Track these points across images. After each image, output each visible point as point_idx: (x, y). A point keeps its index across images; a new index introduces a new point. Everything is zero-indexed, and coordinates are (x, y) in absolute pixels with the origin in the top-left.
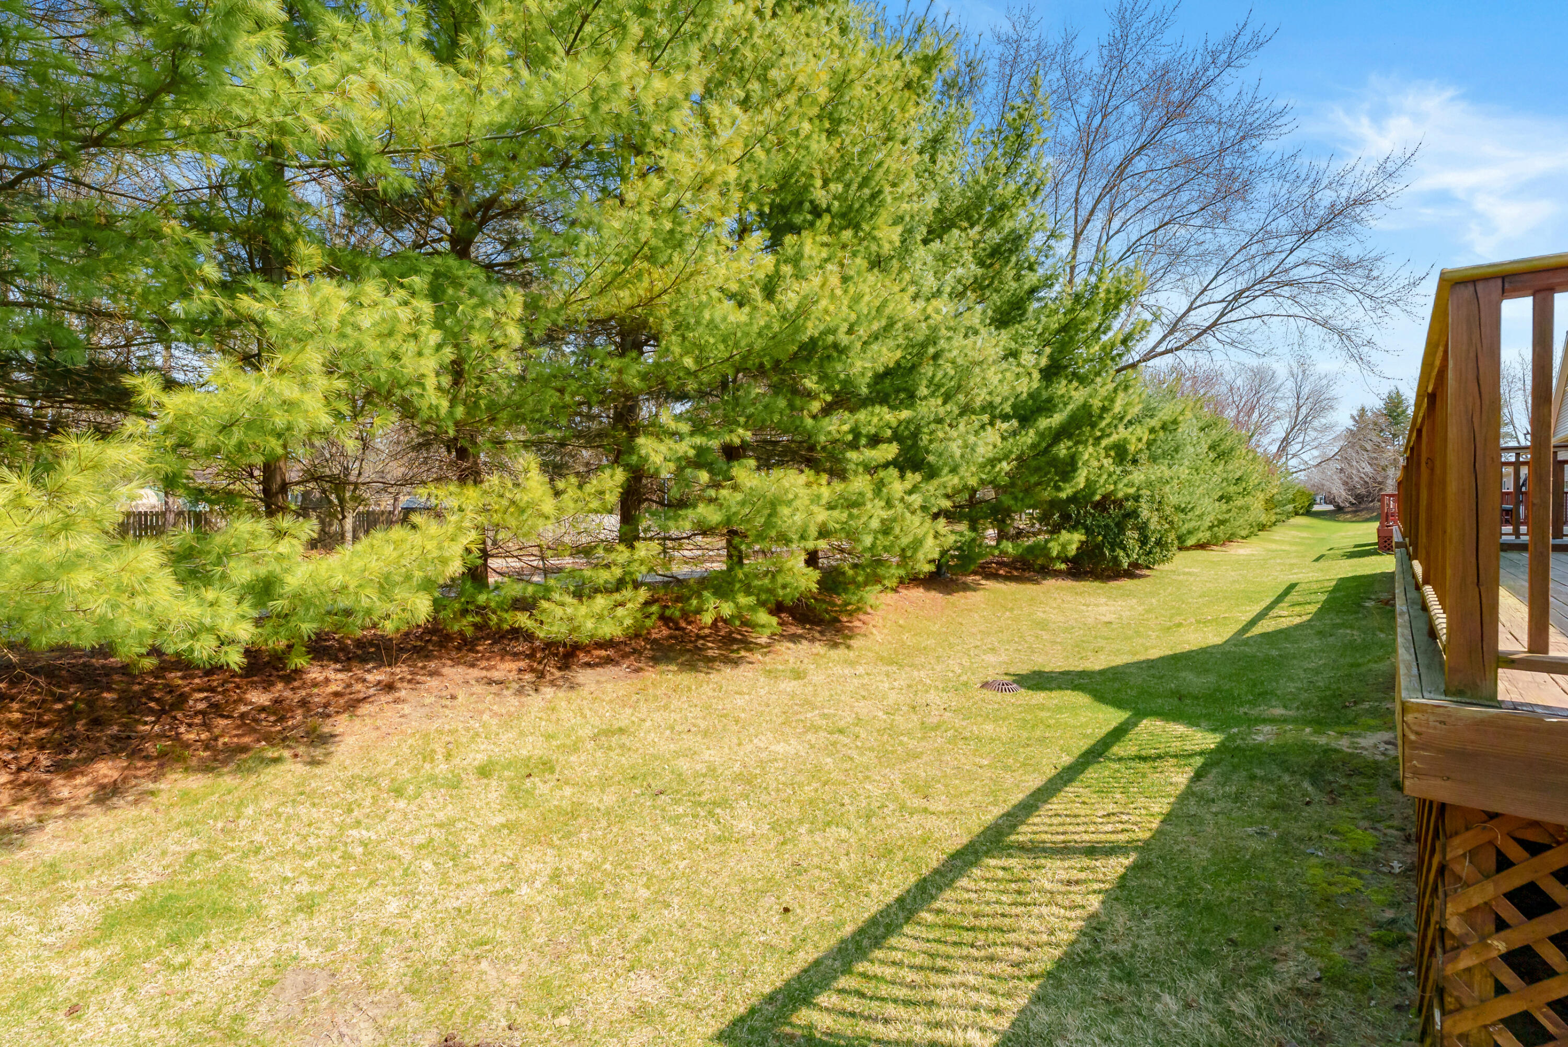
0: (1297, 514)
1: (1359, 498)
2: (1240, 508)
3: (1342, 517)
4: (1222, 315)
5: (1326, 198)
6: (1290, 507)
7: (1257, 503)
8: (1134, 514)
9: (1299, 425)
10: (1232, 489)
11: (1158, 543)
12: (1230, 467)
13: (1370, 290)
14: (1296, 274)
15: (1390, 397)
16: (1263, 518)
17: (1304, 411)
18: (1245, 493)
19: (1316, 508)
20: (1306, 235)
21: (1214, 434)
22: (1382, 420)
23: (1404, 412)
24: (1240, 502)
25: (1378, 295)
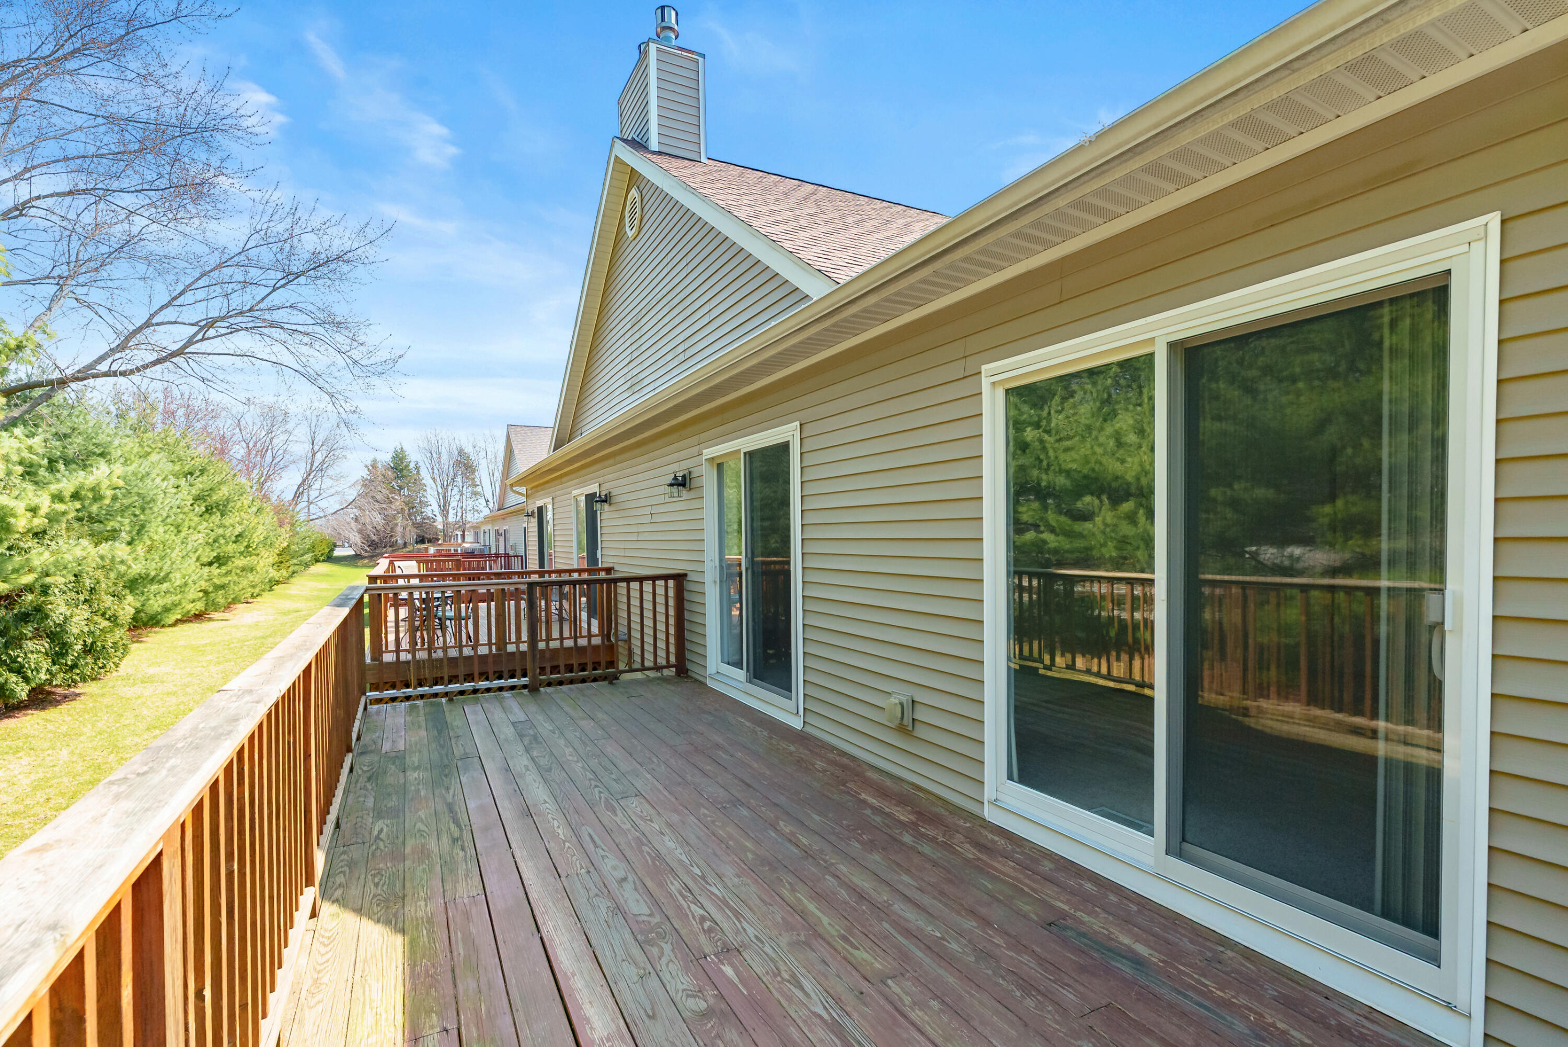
0: (317, 561)
1: (373, 545)
2: (243, 569)
3: (360, 563)
4: (190, 342)
5: (309, 243)
6: (308, 557)
7: (265, 562)
8: (39, 611)
9: (315, 471)
10: (231, 548)
11: (88, 650)
12: (227, 521)
13: (355, 354)
14: (277, 316)
15: (396, 451)
16: (273, 574)
17: (319, 457)
18: (248, 551)
19: (338, 552)
20: (291, 277)
21: (201, 484)
22: (390, 473)
23: (407, 466)
24: (240, 562)
25: (364, 362)
